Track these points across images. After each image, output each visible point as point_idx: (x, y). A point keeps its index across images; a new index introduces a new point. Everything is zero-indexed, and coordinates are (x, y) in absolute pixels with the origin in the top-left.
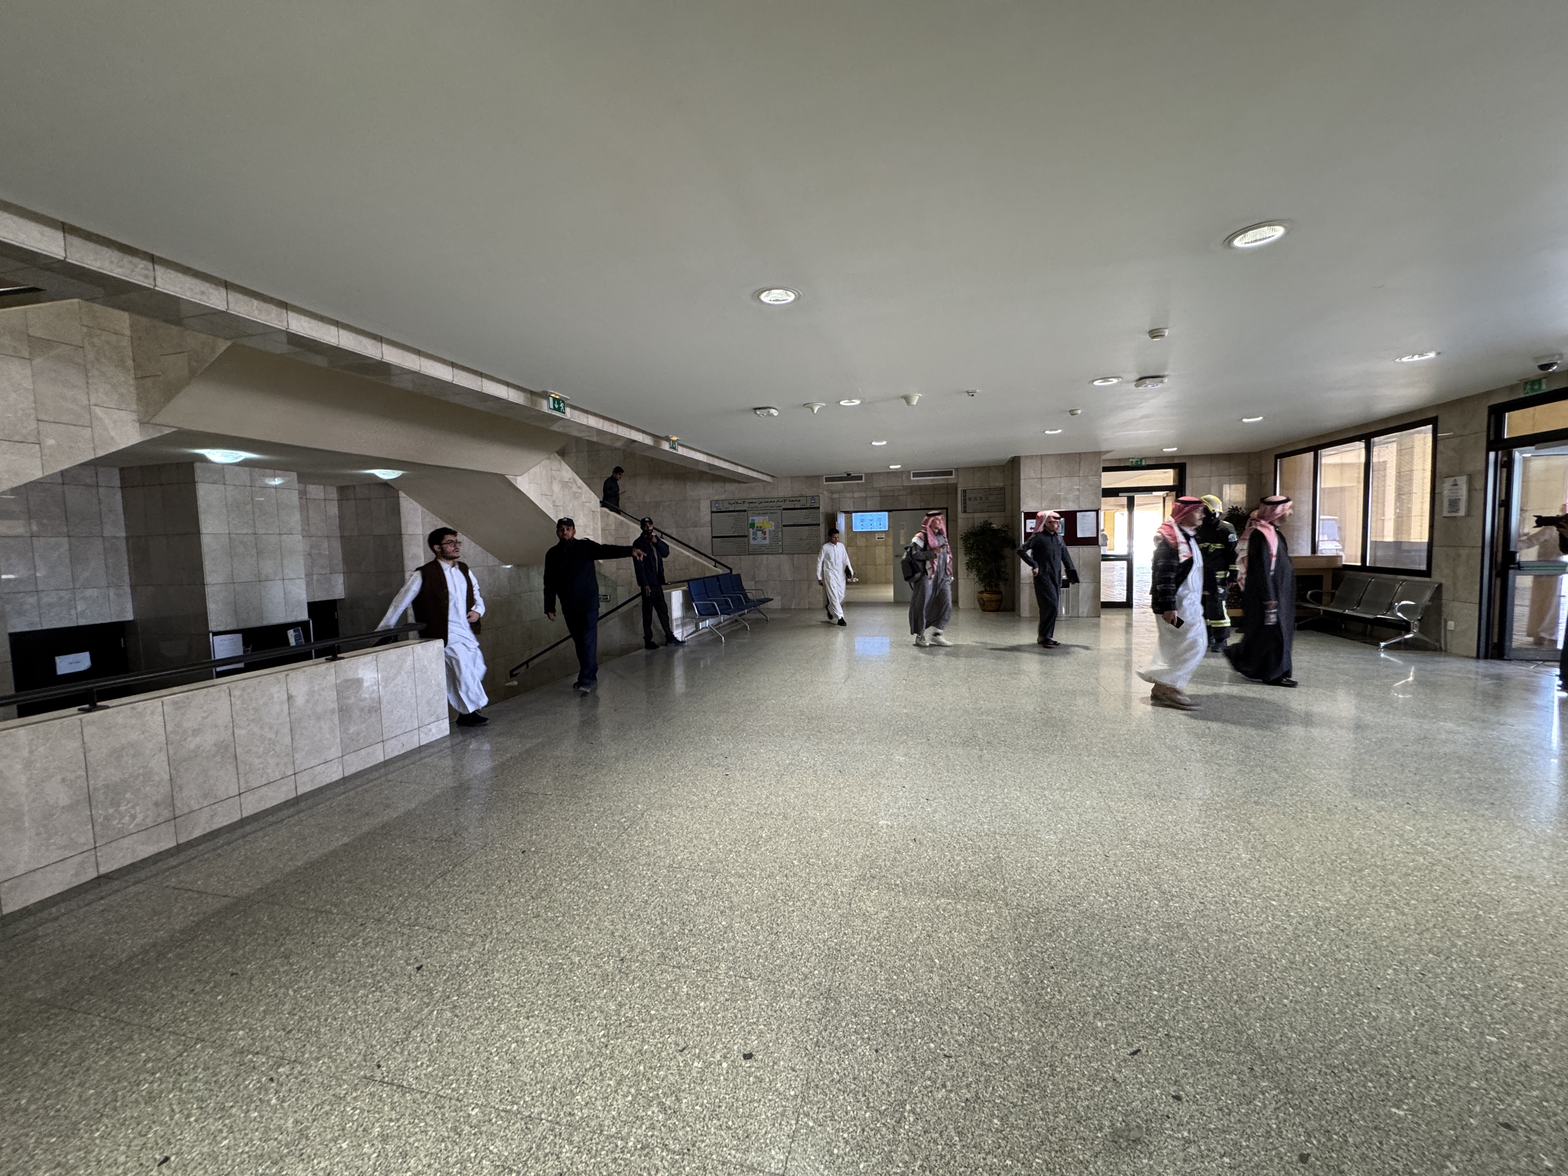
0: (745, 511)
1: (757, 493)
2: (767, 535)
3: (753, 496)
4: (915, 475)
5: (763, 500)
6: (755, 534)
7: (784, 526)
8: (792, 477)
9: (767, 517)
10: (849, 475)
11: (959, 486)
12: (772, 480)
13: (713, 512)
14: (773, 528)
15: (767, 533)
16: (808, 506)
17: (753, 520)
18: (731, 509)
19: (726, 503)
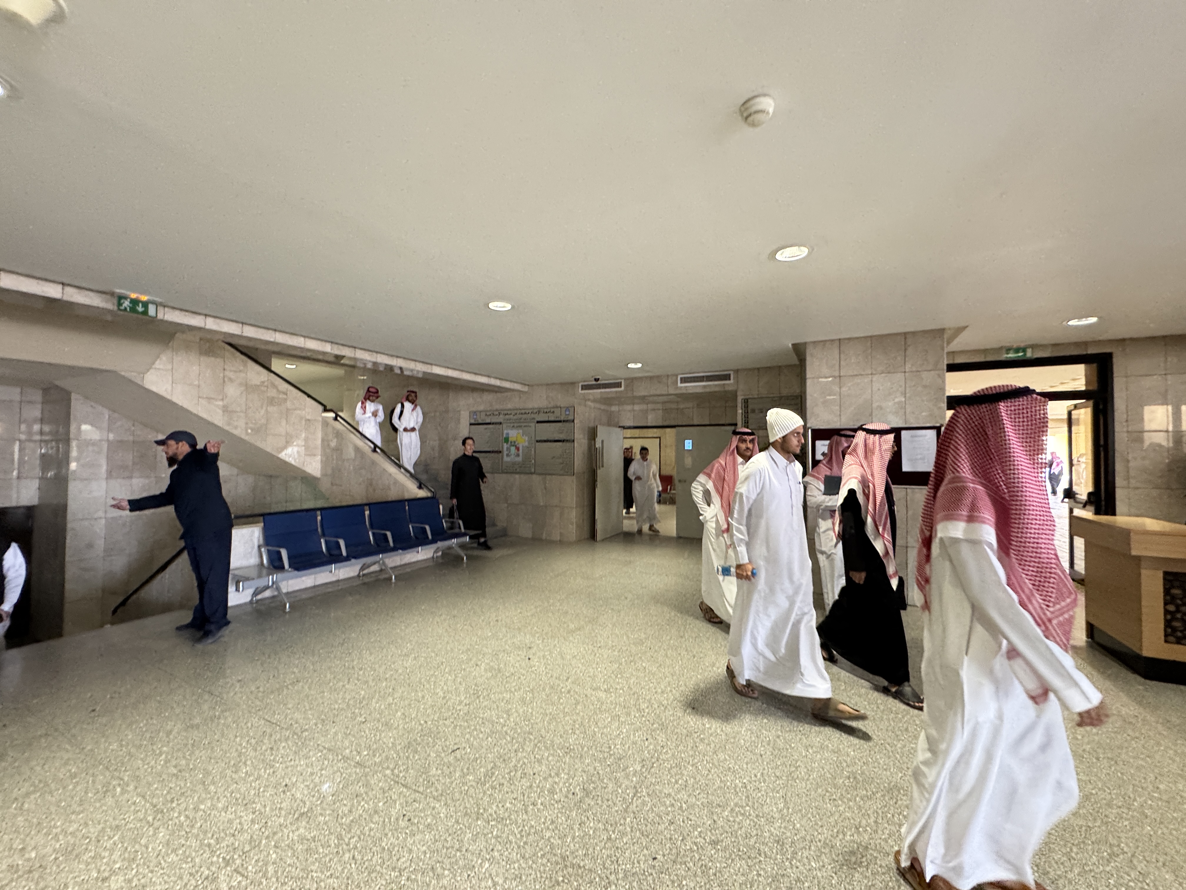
0: (500, 423)
1: (514, 403)
2: (521, 451)
3: (509, 406)
4: (684, 380)
5: (518, 412)
6: (508, 450)
7: (537, 441)
8: (547, 385)
9: (521, 431)
10: (597, 380)
11: (739, 393)
12: (526, 389)
13: (471, 424)
14: (527, 444)
15: (521, 449)
16: (562, 419)
17: (508, 434)
18: (488, 421)
19: (483, 414)
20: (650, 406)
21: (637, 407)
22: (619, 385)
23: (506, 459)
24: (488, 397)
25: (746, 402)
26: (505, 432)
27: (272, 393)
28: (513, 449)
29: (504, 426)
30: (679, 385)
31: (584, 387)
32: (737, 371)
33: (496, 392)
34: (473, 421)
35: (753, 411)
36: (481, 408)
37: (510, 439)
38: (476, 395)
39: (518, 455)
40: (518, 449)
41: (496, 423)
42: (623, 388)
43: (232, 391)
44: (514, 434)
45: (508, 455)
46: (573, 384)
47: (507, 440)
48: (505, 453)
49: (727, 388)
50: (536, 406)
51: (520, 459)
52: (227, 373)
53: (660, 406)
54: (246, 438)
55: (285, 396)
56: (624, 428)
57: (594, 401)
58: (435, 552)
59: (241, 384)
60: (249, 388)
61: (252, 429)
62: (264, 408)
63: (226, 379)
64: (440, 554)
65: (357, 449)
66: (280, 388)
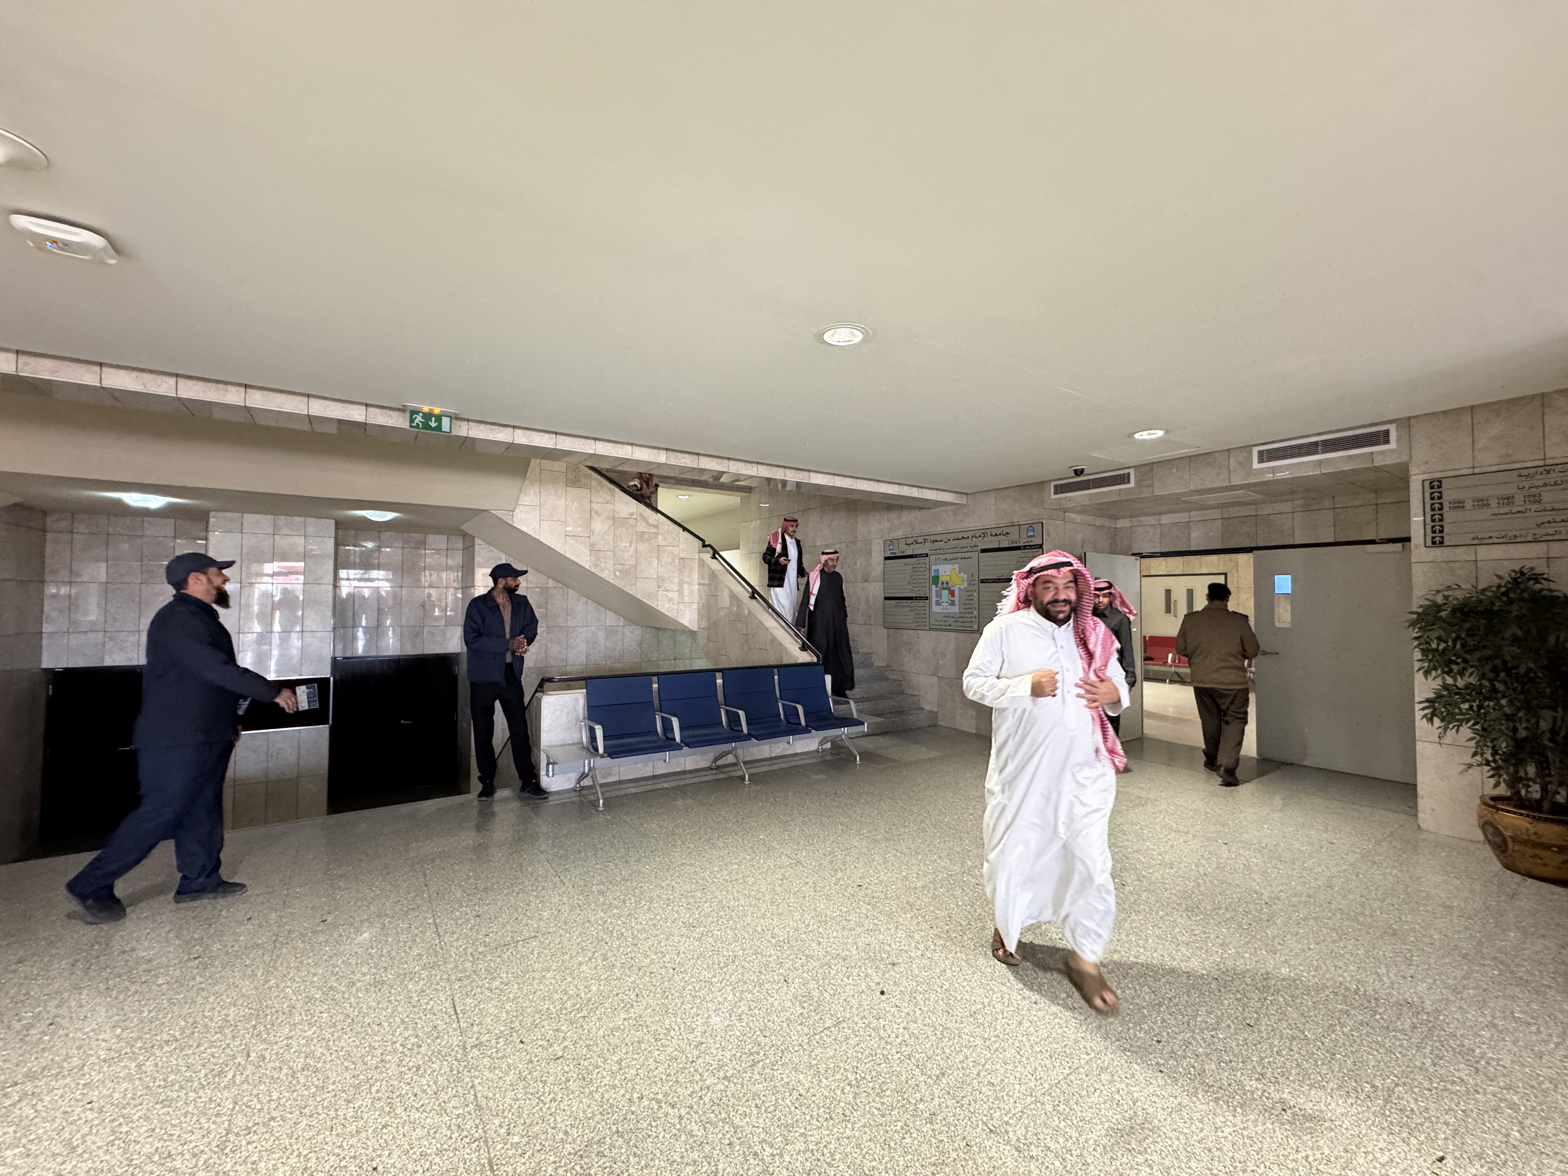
0: (927, 555)
1: (945, 524)
2: (956, 599)
3: (939, 529)
4: (1263, 457)
5: (952, 536)
6: (939, 595)
7: (982, 581)
8: (996, 490)
9: (957, 566)
10: (1079, 473)
11: (1413, 470)
12: (963, 500)
13: (886, 558)
14: (965, 585)
15: (957, 594)
16: (1021, 544)
17: (937, 571)
18: (909, 553)
19: (902, 543)
20: (1196, 515)
21: (1166, 519)
22: (1125, 479)
23: (935, 609)
24: (908, 517)
25: (1435, 486)
26: (934, 567)
27: (642, 527)
28: (945, 593)
29: (932, 558)
30: (1256, 465)
31: (1059, 489)
32: (1406, 423)
33: (920, 508)
34: (888, 554)
35: (1459, 505)
36: (899, 534)
37: (941, 579)
38: (893, 515)
39: (953, 603)
40: (952, 593)
41: (921, 556)
42: (1132, 484)
43: (599, 526)
44: (947, 571)
45: (938, 603)
46: (1040, 485)
47: (936, 580)
48: (934, 599)
49: (1379, 462)
50: (978, 525)
51: (955, 609)
52: (594, 506)
53: (1216, 514)
54: (615, 582)
55: (655, 530)
56: (1142, 556)
57: (1083, 511)
58: (821, 743)
59: (608, 518)
60: (616, 521)
61: (620, 571)
62: (634, 546)
63: (593, 513)
64: (828, 745)
65: (733, 596)
66: (651, 521)
